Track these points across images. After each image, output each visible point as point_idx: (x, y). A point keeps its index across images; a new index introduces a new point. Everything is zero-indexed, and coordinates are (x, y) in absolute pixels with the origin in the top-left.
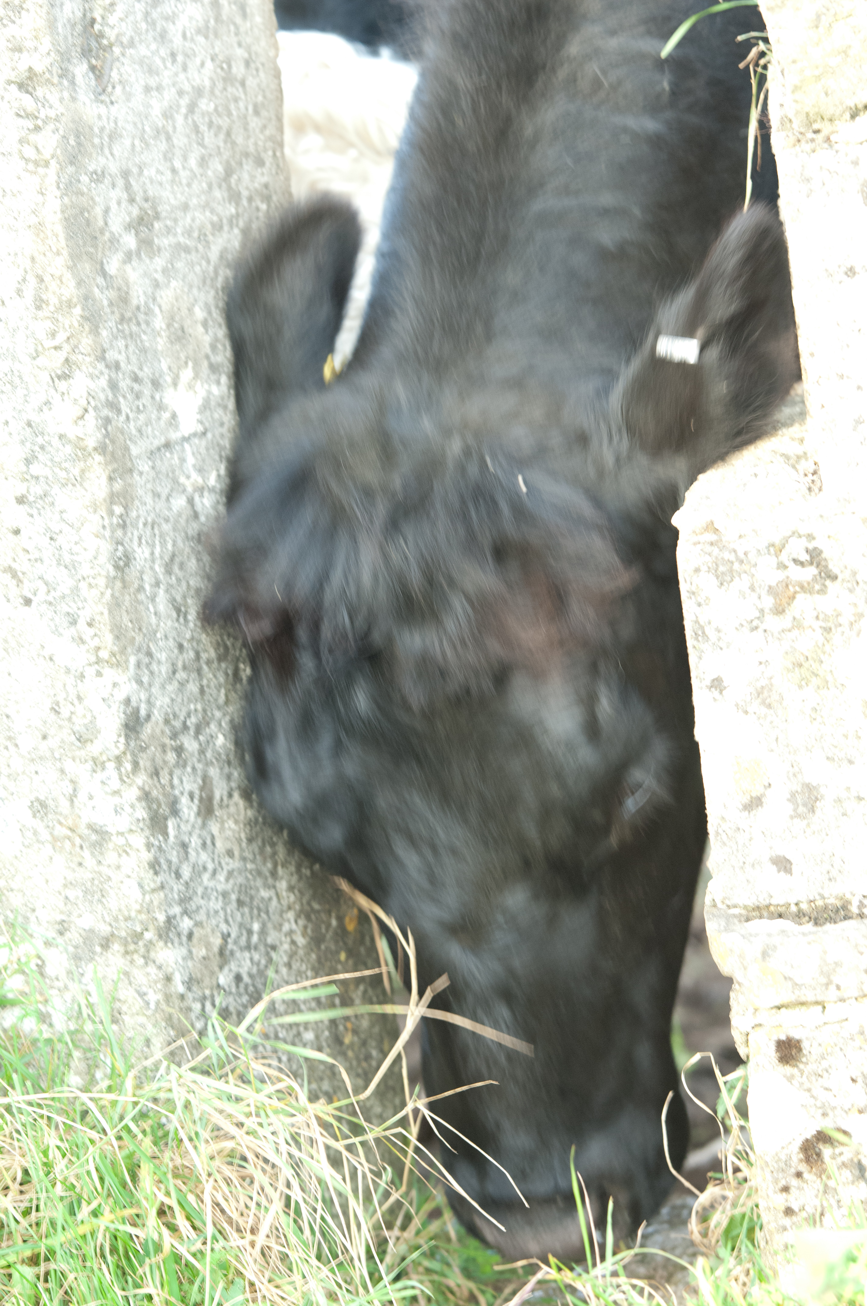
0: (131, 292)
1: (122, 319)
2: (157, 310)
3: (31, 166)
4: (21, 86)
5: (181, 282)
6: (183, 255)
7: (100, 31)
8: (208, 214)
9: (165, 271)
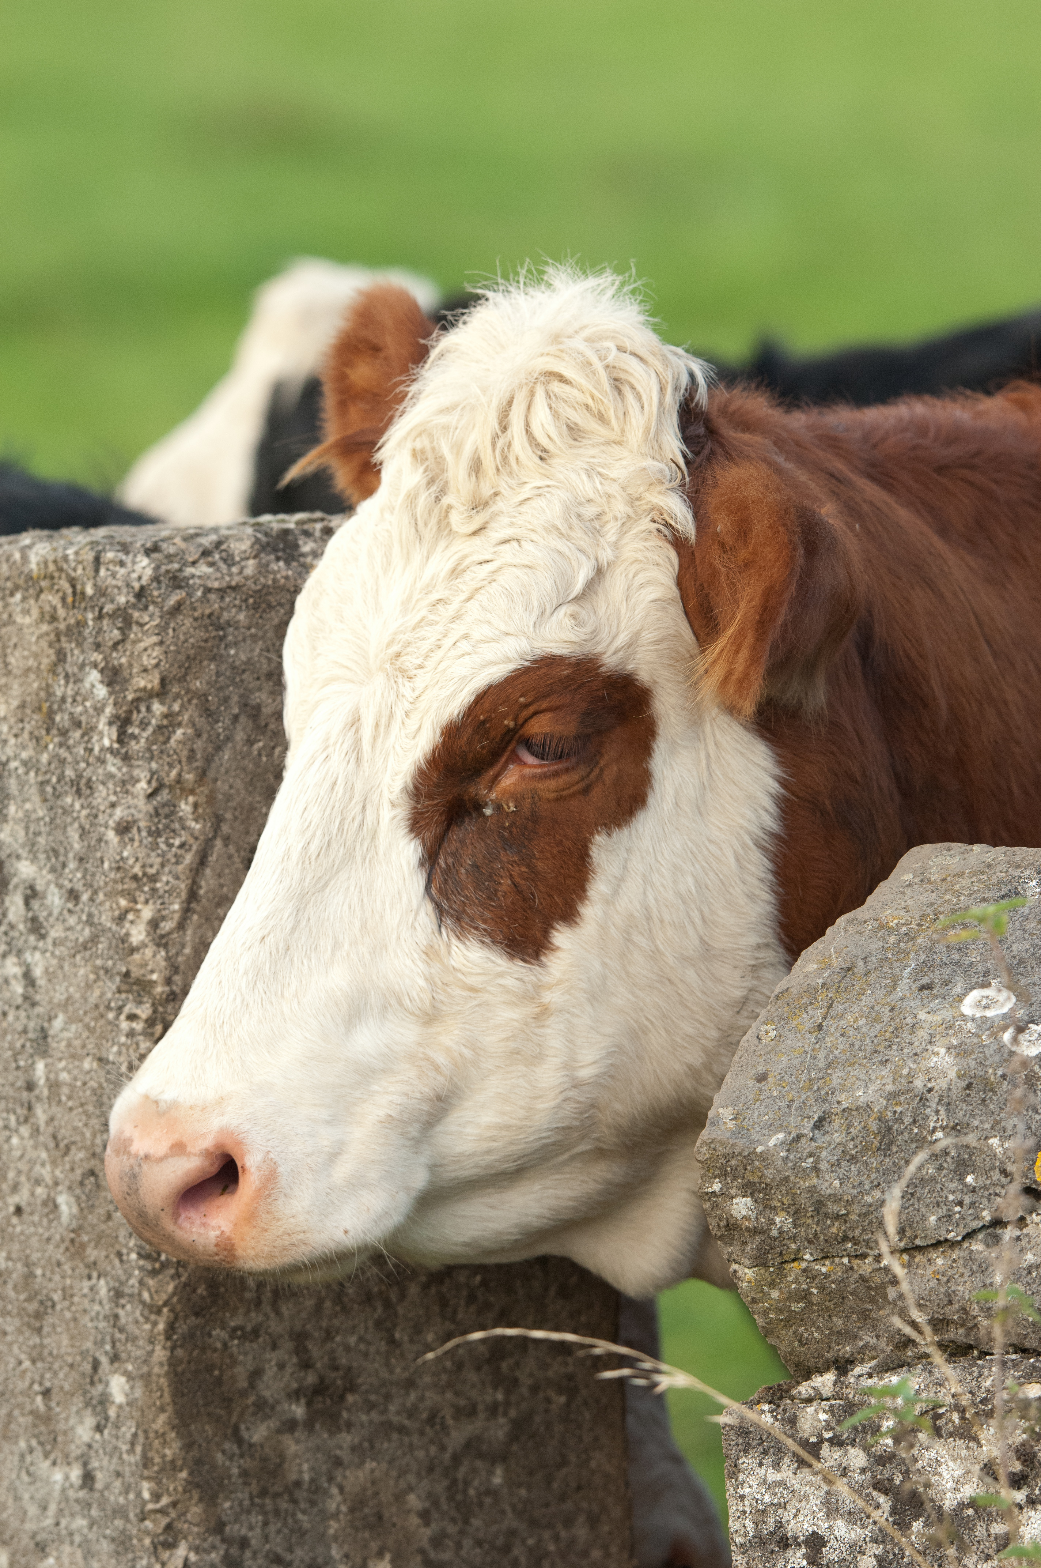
0: (286, 1465)
1: (264, 1493)
2: (335, 1491)
5: (384, 1466)
6: (395, 1436)
8: (449, 1395)
9: (353, 1449)
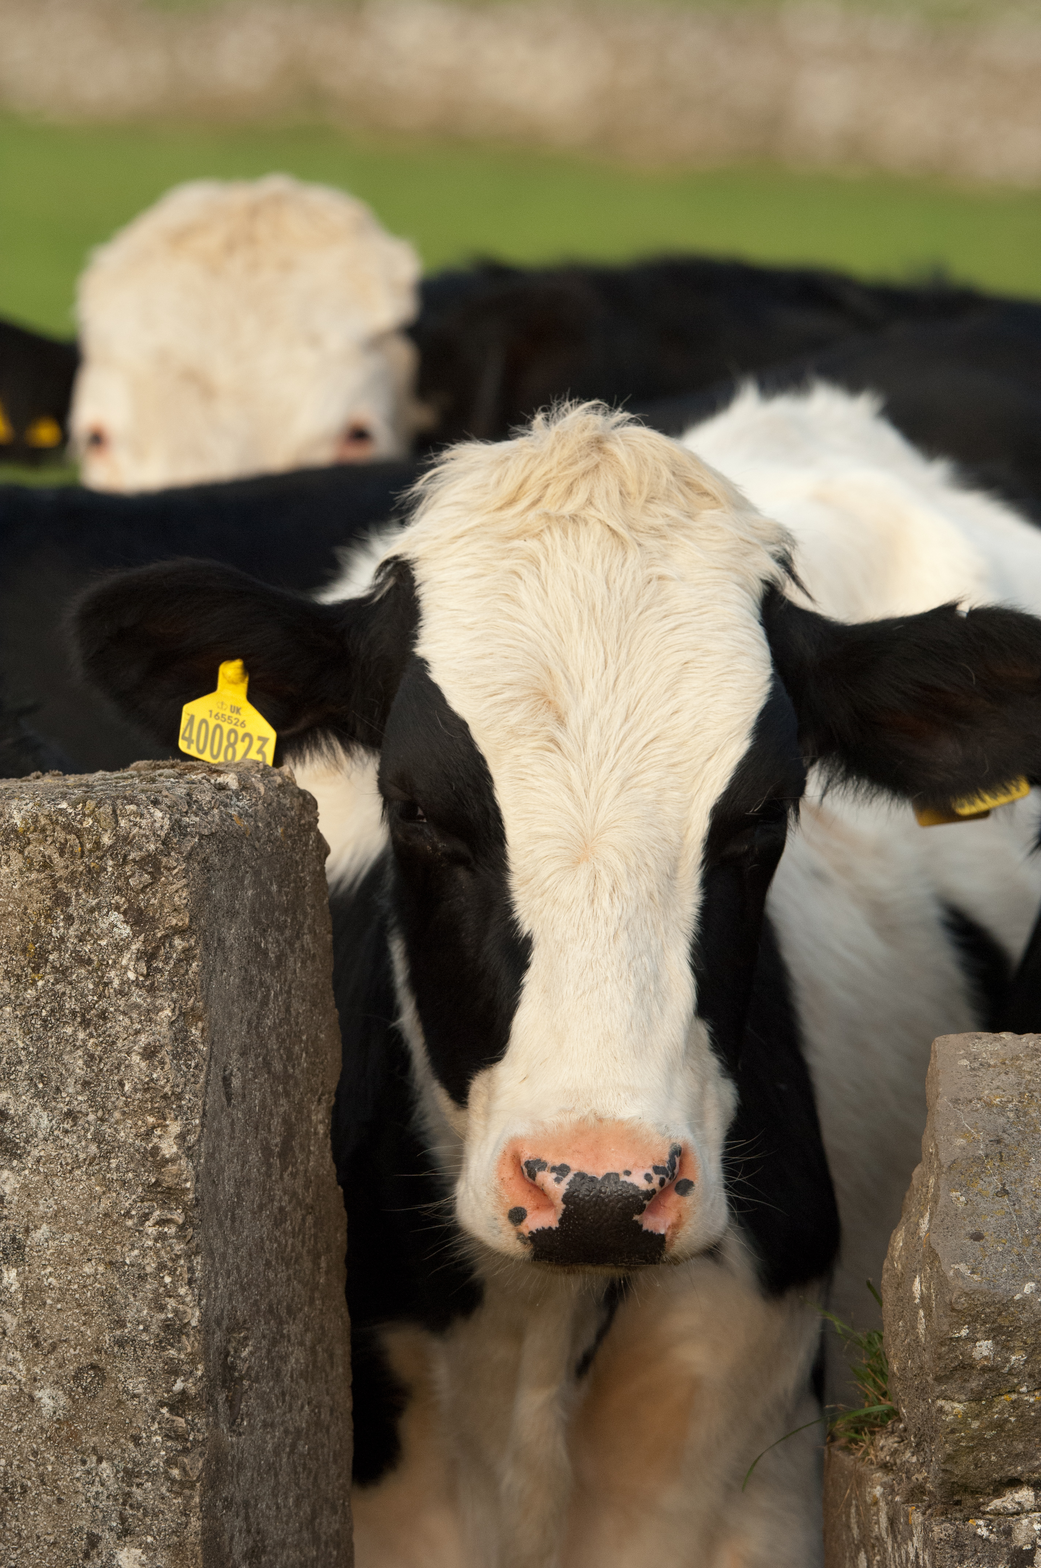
3: (176, 1488)
4: (173, 1409)
7: (232, 1363)
